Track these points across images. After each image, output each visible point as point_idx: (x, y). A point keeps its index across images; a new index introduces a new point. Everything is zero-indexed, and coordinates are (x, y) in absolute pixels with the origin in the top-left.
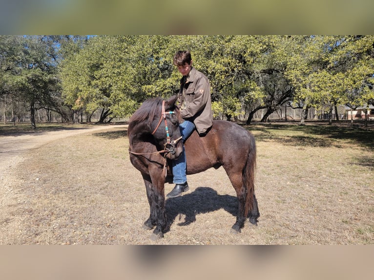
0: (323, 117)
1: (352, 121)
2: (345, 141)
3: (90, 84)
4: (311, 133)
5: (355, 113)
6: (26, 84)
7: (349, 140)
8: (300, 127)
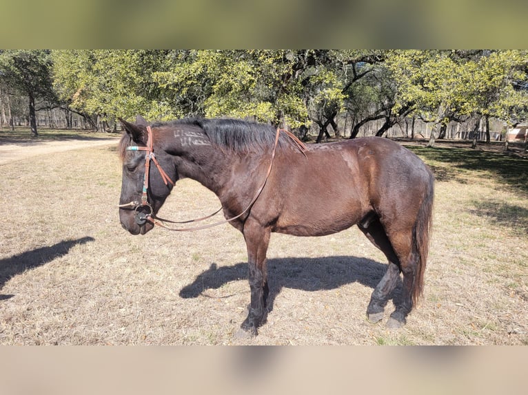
0: (468, 136)
1: (507, 144)
2: (479, 174)
3: (90, 69)
4: (436, 159)
5: (516, 131)
6: (12, 68)
7: (486, 172)
8: (427, 149)
